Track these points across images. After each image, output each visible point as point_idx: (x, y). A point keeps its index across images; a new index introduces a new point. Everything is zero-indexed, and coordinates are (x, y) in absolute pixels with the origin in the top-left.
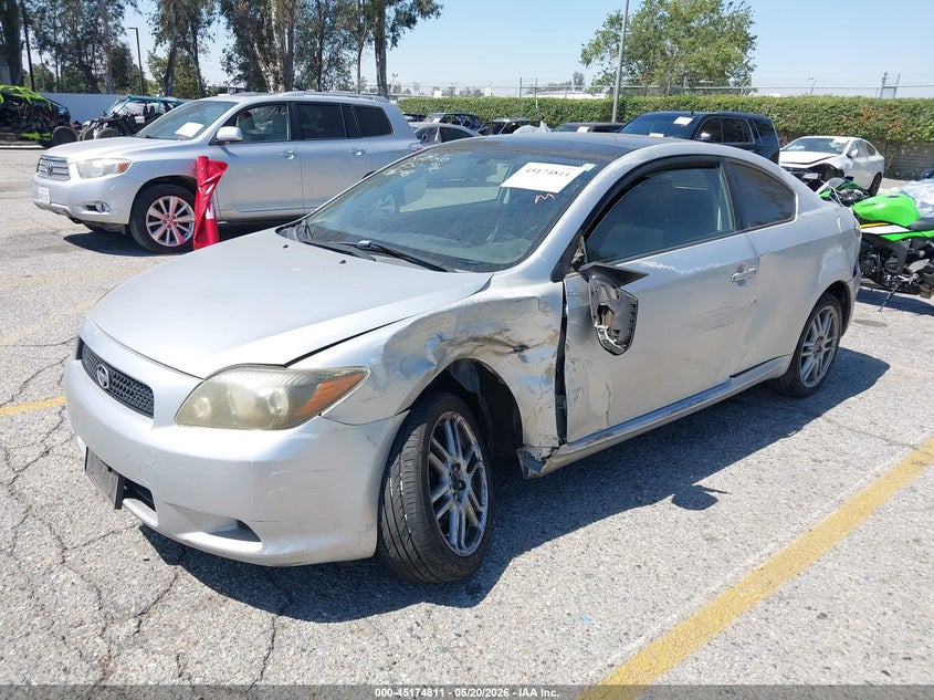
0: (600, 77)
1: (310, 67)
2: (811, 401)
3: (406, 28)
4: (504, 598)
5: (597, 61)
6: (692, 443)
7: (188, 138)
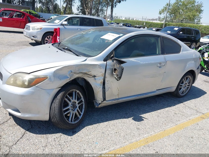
0: (163, 18)
1: (96, 11)
2: (182, 99)
3: (118, 3)
4: (80, 135)
5: (163, 14)
6: (146, 105)
7: (56, 23)
